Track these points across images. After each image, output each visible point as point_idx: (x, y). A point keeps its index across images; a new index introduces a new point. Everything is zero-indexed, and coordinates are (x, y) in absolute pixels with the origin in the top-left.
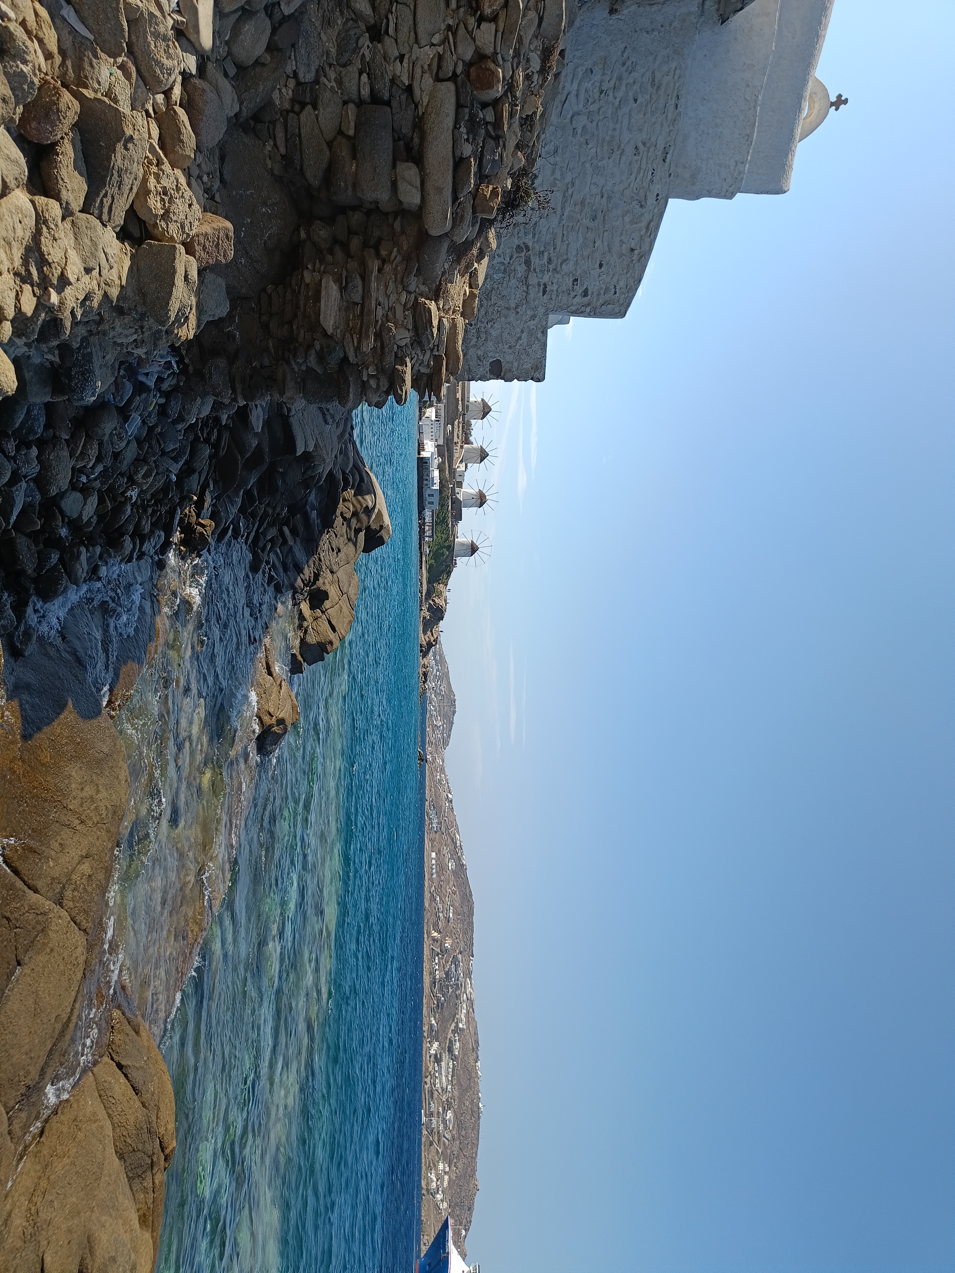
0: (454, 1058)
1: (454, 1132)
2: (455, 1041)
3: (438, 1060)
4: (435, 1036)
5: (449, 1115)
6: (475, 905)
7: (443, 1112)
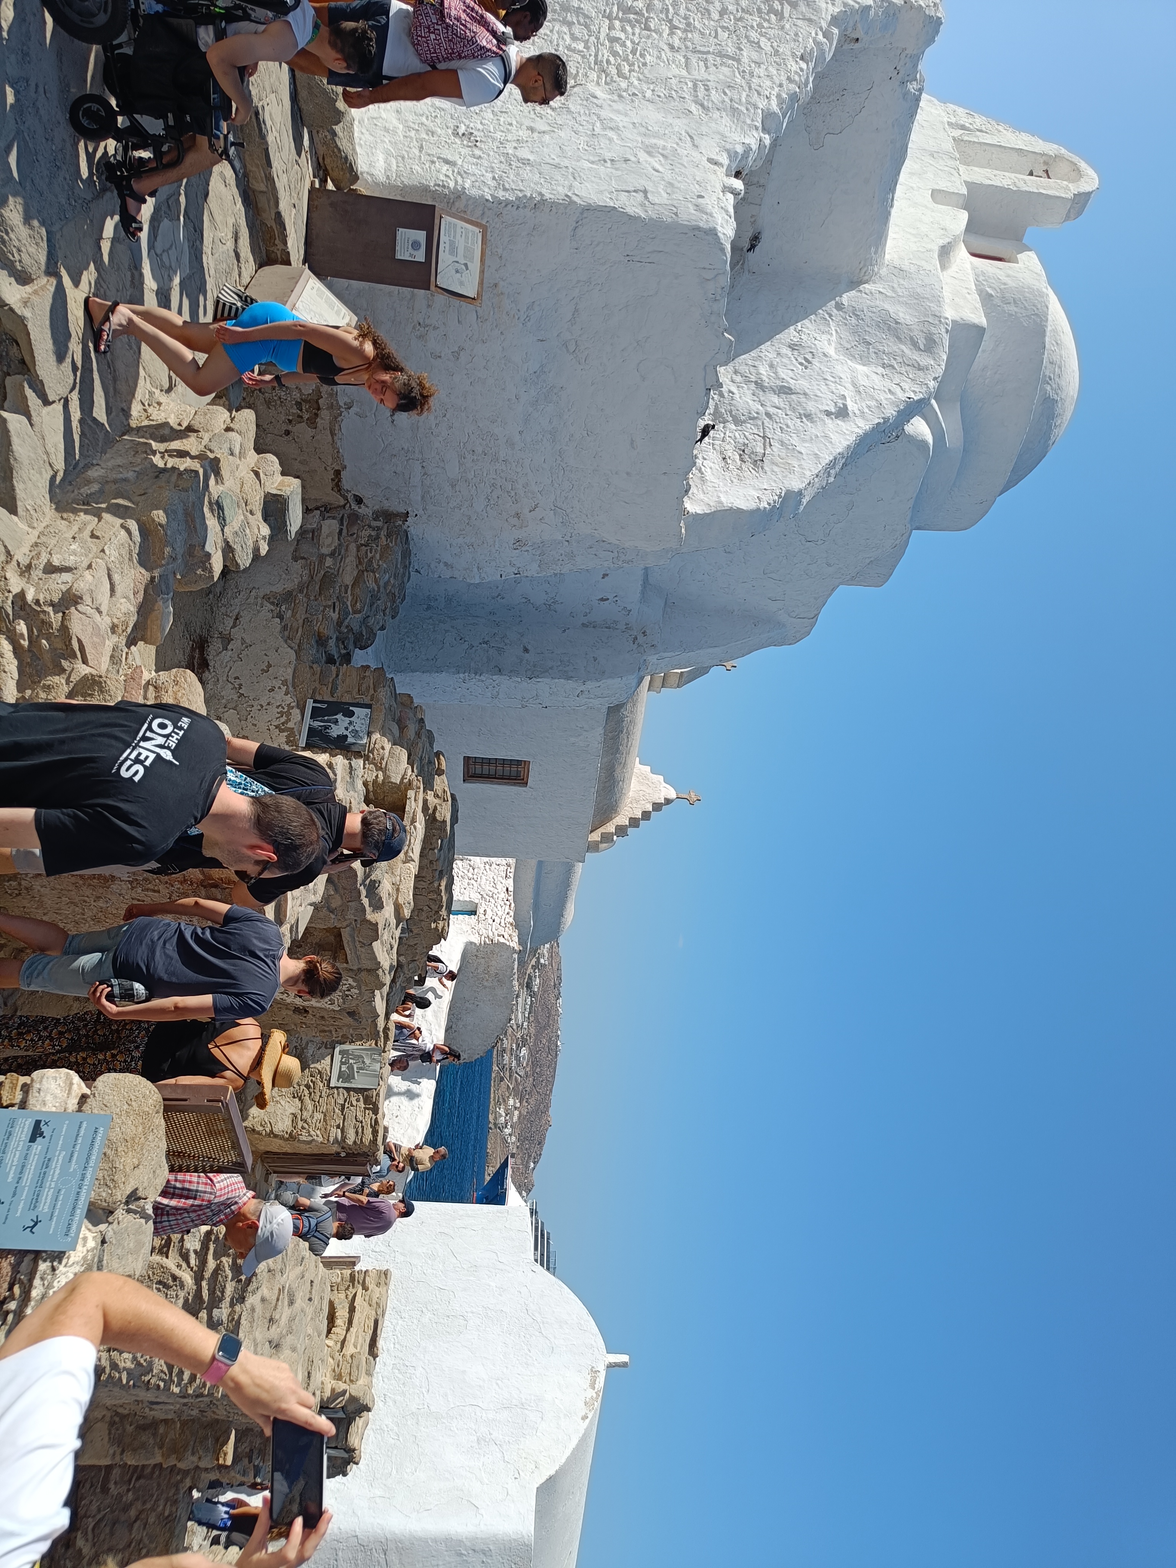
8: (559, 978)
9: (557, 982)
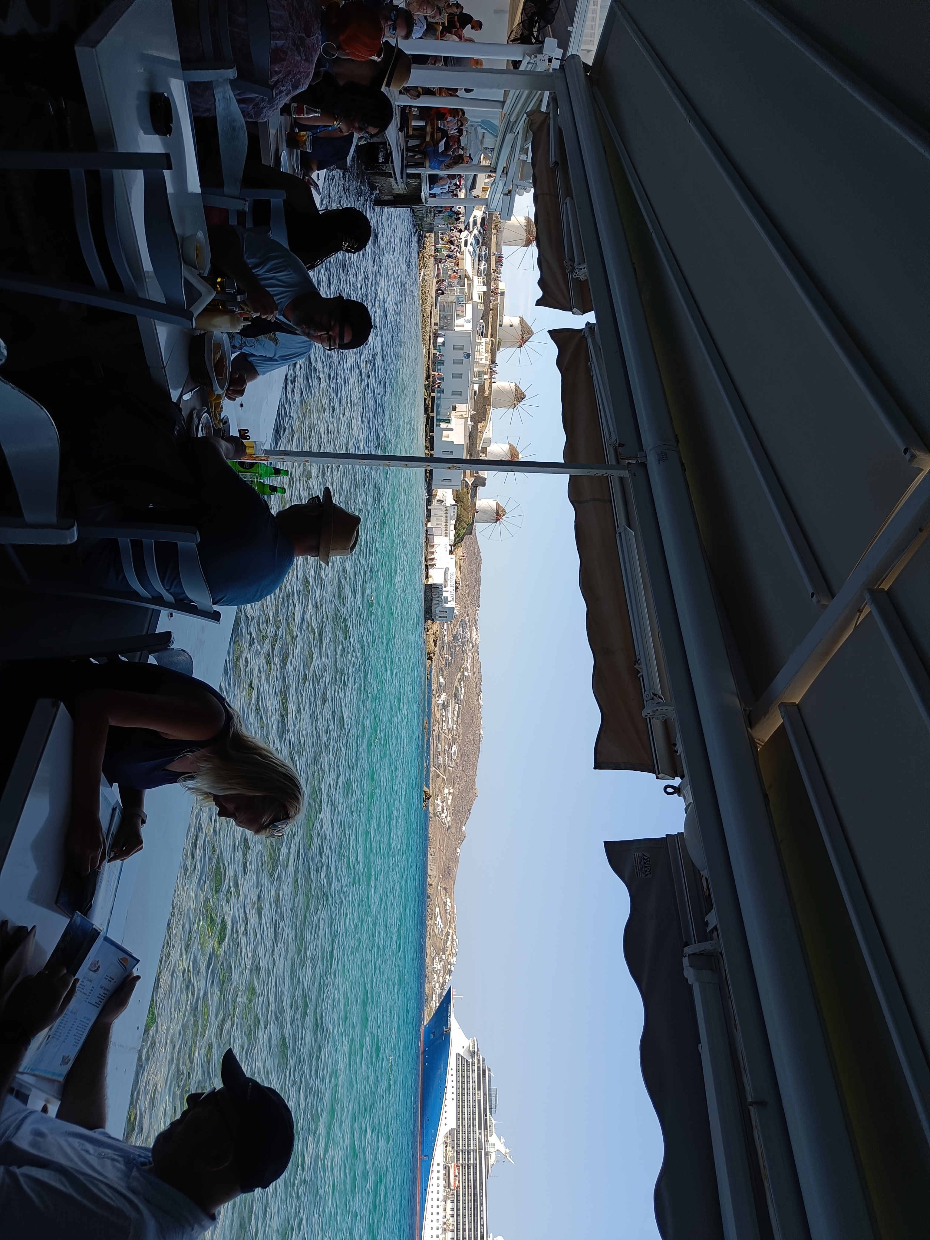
1: (458, 761)
2: (461, 687)
3: (445, 707)
4: (443, 689)
5: (454, 748)
6: (482, 561)
7: (449, 748)
8: (480, 679)
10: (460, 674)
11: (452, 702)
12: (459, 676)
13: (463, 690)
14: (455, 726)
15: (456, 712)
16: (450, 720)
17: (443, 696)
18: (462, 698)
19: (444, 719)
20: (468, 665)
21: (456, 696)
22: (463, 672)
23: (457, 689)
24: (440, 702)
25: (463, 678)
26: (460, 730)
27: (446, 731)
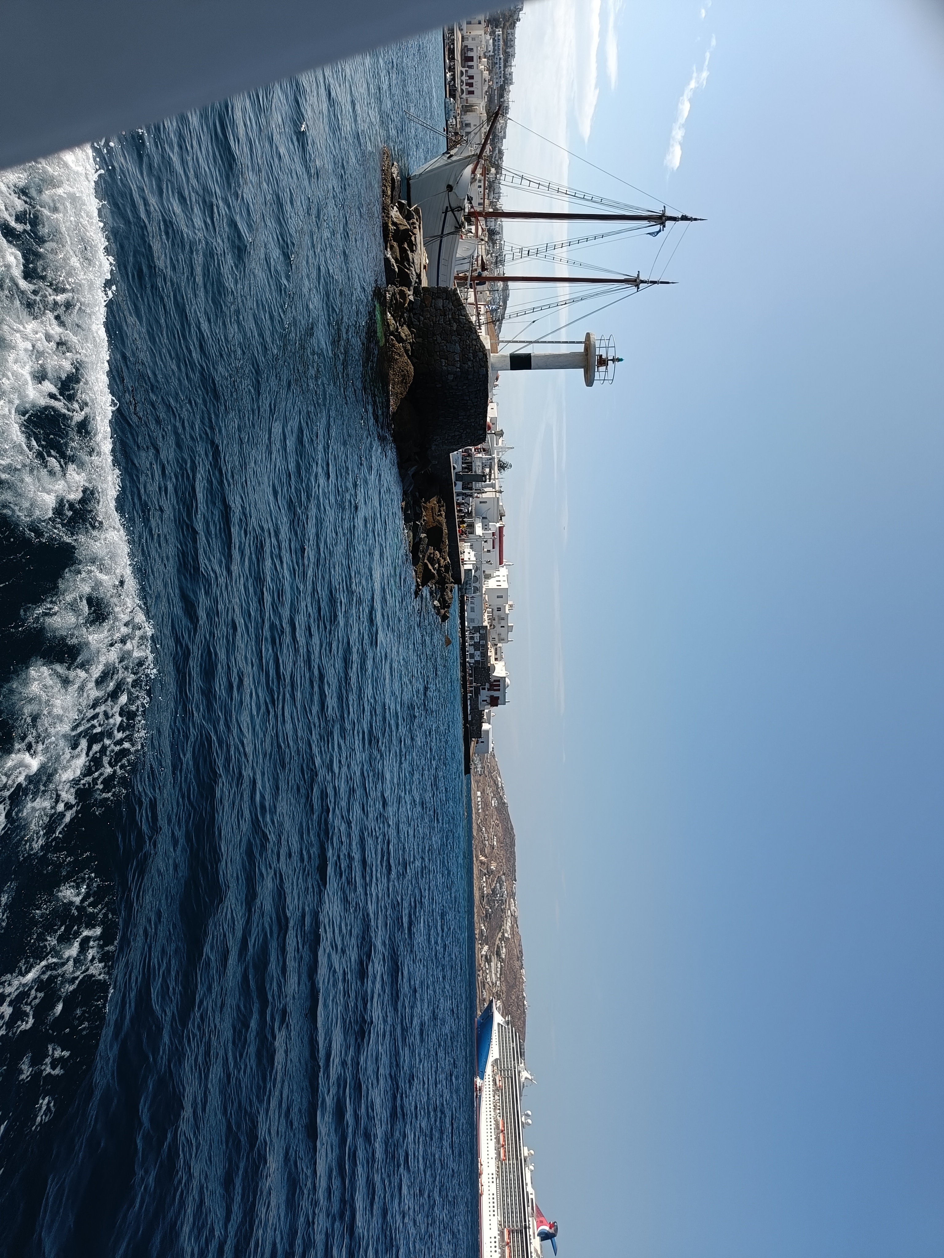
0: (502, 961)
2: (502, 947)
3: (488, 960)
4: (486, 941)
5: (499, 1004)
6: (516, 837)
8: (521, 952)
9: (519, 956)
10: (500, 934)
11: (494, 959)
12: (500, 935)
13: (504, 950)
14: (498, 983)
15: (499, 970)
16: (493, 975)
17: (486, 948)
18: (504, 957)
19: (488, 971)
20: (508, 929)
21: (498, 954)
22: (503, 933)
23: (498, 947)
24: (483, 953)
25: (503, 938)
26: (504, 988)
27: (491, 984)
